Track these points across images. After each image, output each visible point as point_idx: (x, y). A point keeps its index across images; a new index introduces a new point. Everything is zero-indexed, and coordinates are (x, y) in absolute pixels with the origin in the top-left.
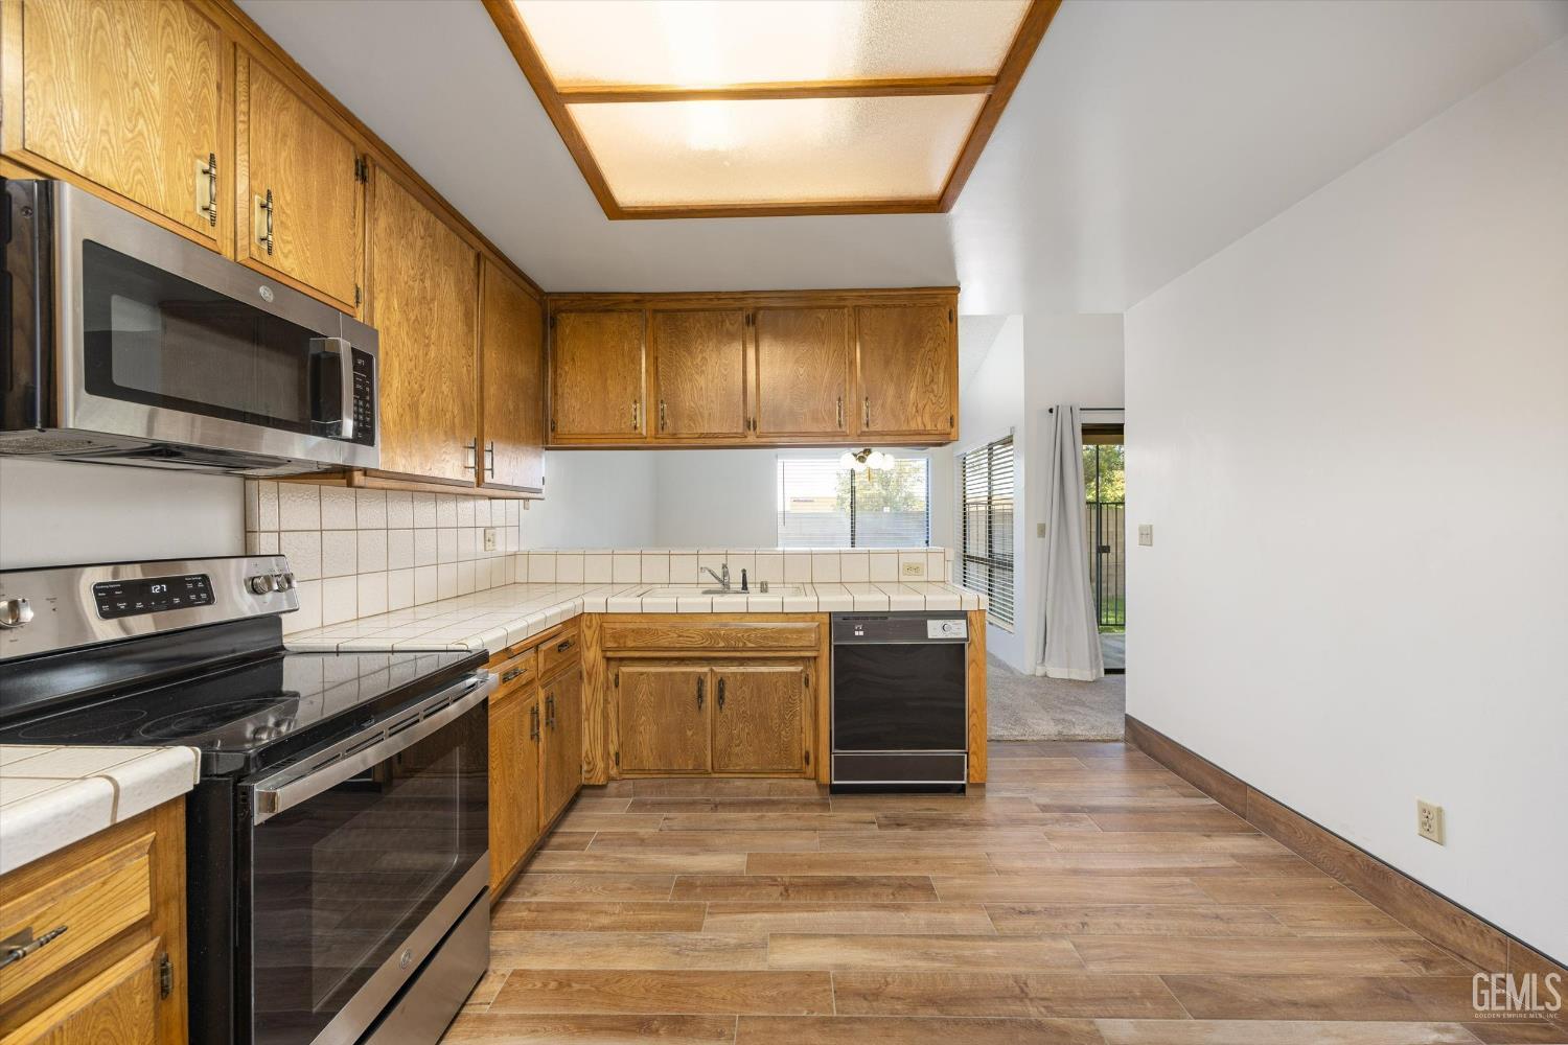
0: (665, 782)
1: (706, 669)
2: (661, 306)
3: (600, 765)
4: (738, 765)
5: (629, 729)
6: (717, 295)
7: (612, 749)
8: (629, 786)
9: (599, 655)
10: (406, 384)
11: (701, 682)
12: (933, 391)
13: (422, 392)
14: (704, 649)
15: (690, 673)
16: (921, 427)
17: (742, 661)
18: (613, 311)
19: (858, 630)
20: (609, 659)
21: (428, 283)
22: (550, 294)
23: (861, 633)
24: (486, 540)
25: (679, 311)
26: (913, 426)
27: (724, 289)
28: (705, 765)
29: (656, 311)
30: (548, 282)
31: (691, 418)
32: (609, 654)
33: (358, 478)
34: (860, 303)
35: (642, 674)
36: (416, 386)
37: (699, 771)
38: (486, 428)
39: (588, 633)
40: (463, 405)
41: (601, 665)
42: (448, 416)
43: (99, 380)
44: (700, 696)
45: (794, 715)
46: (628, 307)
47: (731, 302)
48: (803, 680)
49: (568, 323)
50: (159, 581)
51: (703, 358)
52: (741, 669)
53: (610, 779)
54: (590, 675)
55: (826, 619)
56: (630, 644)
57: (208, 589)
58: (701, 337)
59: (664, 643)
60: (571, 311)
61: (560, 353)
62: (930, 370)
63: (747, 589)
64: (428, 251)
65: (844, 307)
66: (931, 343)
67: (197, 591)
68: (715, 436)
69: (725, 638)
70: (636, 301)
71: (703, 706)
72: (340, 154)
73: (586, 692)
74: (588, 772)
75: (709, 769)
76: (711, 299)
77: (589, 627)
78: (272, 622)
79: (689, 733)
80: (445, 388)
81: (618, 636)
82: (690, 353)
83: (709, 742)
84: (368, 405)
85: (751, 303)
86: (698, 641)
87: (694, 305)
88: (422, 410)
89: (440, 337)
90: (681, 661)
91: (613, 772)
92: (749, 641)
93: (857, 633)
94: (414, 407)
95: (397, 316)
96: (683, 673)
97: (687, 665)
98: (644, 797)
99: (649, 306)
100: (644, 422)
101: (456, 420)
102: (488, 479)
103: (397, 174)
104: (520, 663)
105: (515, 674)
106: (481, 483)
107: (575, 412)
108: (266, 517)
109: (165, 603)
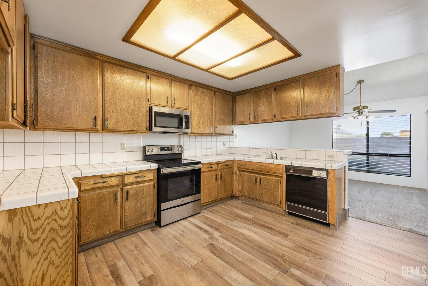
0: (250, 199)
1: (257, 175)
2: (255, 90)
3: (237, 192)
4: (264, 199)
5: (243, 186)
6: (267, 85)
7: (240, 190)
8: (243, 199)
9: (237, 169)
10: (198, 118)
11: (256, 178)
12: (329, 100)
14: (256, 170)
15: (254, 176)
16: (324, 112)
17: (266, 175)
18: (246, 94)
19: (292, 170)
20: (239, 170)
21: (202, 101)
22: (234, 93)
23: (292, 171)
24: (224, 144)
25: (258, 91)
26: (322, 112)
27: (268, 83)
28: (257, 197)
29: (254, 92)
30: (233, 90)
31: (261, 116)
32: (239, 169)
33: (189, 134)
34: (305, 78)
35: (245, 174)
36: (200, 118)
37: (255, 199)
38: (216, 123)
39: (235, 164)
40: (210, 120)
41: (238, 171)
42: (206, 122)
43: (155, 126)
44: (256, 182)
45: (277, 190)
46: (249, 92)
47: (270, 86)
48: (280, 182)
49: (238, 98)
50: (166, 148)
51: (264, 101)
52: (265, 177)
53: (240, 196)
54: (235, 173)
55: (284, 167)
56: (242, 167)
58: (263, 96)
59: (248, 168)
60: (238, 95)
61: (236, 105)
62: (328, 94)
63: (277, 158)
64: (202, 95)
65: (299, 81)
66: (328, 85)
67: (170, 149)
68: (266, 120)
69: (260, 168)
70: (250, 90)
71: (257, 184)
72: (186, 87)
73: (235, 176)
74: (235, 193)
76: (266, 86)
77: (235, 163)
78: (180, 154)
79: (254, 189)
80: (206, 118)
81: (240, 165)
82: (260, 100)
83: (258, 193)
84: (189, 123)
85: (275, 85)
86: (254, 168)
87: (262, 88)
88: (201, 122)
89: (205, 109)
90: (253, 173)
91: (240, 195)
92: (266, 170)
93: (291, 171)
94: (199, 122)
95: (196, 108)
96: (253, 175)
97: (254, 174)
98: (245, 202)
99: (253, 91)
100: (252, 118)
101: (208, 123)
102: (216, 133)
103: (196, 85)
104: (212, 166)
105: (211, 167)
106: (215, 134)
107: (239, 117)
108: (182, 140)
109: (166, 150)
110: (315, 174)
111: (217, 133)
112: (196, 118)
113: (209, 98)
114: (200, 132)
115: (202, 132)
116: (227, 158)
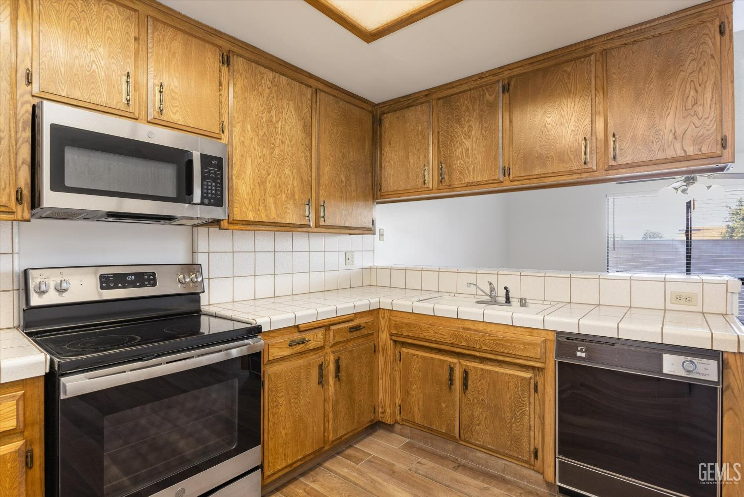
0: (429, 435)
1: (455, 361)
2: (441, 95)
3: (389, 411)
4: (477, 440)
5: (407, 393)
6: (481, 76)
7: (398, 402)
8: (407, 431)
9: (388, 336)
10: (257, 171)
11: (451, 370)
12: (696, 114)
13: (269, 175)
14: (452, 345)
15: (444, 361)
16: (680, 153)
17: (483, 360)
18: (412, 106)
19: (581, 351)
20: (395, 342)
21: (273, 113)
22: (378, 105)
23: (583, 355)
24: (347, 259)
25: (453, 95)
26: (670, 154)
27: (484, 69)
28: (453, 433)
29: (439, 99)
30: (377, 97)
31: (461, 173)
32: (394, 338)
33: (224, 224)
34: (608, 46)
35: (414, 355)
36: (264, 172)
37: (448, 437)
38: (321, 192)
39: (382, 322)
40: (302, 180)
41: (390, 345)
42: (289, 187)
43: (58, 184)
44: (451, 380)
45: (523, 413)
46: (421, 101)
47: (491, 78)
48: (532, 386)
49: (388, 119)
50: (130, 274)
51: (470, 126)
52: (481, 366)
53: (397, 422)
54: (383, 350)
55: (552, 337)
56: (405, 333)
57: (154, 279)
58: (468, 110)
59: (425, 335)
60: (389, 112)
61: (383, 140)
62: (693, 93)
63: (509, 302)
64: (274, 94)
65: (590, 55)
66: (694, 64)
67: (149, 280)
68: (478, 184)
69: (466, 339)
70: (426, 95)
71: (453, 387)
72: (209, 54)
73: (381, 359)
74: (382, 413)
75: (458, 437)
76: (475, 80)
77: (383, 318)
78: (194, 297)
79: (444, 405)
80: (287, 172)
81: (398, 326)
82: (459, 121)
83: (458, 418)
84: (218, 185)
85: (506, 74)
86: (446, 338)
87: (465, 87)
88: (268, 185)
89: (283, 142)
90: (440, 351)
91: (398, 418)
92: (485, 345)
93: (579, 354)
94: (262, 184)
95: (250, 134)
96: (440, 360)
97: (443, 355)
98: (415, 442)
99: (435, 96)
100: (431, 179)
101: (296, 189)
102: (322, 223)
103: (253, 57)
104: (308, 336)
105: (303, 342)
106: (318, 225)
107: (391, 177)
108: (202, 245)
109: (132, 285)
110: (672, 366)
111: (327, 223)
112: (248, 172)
113: (298, 109)
114: (265, 220)
115: (273, 217)
116: (357, 303)
